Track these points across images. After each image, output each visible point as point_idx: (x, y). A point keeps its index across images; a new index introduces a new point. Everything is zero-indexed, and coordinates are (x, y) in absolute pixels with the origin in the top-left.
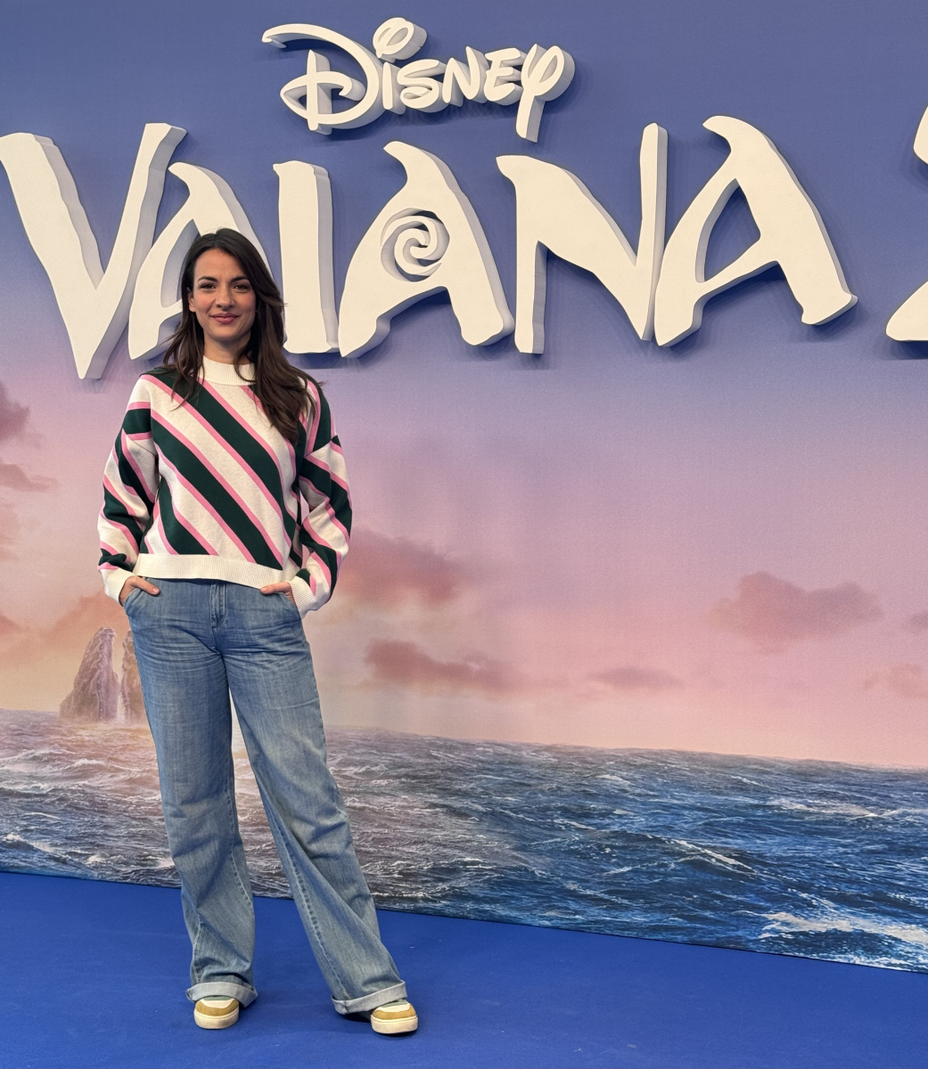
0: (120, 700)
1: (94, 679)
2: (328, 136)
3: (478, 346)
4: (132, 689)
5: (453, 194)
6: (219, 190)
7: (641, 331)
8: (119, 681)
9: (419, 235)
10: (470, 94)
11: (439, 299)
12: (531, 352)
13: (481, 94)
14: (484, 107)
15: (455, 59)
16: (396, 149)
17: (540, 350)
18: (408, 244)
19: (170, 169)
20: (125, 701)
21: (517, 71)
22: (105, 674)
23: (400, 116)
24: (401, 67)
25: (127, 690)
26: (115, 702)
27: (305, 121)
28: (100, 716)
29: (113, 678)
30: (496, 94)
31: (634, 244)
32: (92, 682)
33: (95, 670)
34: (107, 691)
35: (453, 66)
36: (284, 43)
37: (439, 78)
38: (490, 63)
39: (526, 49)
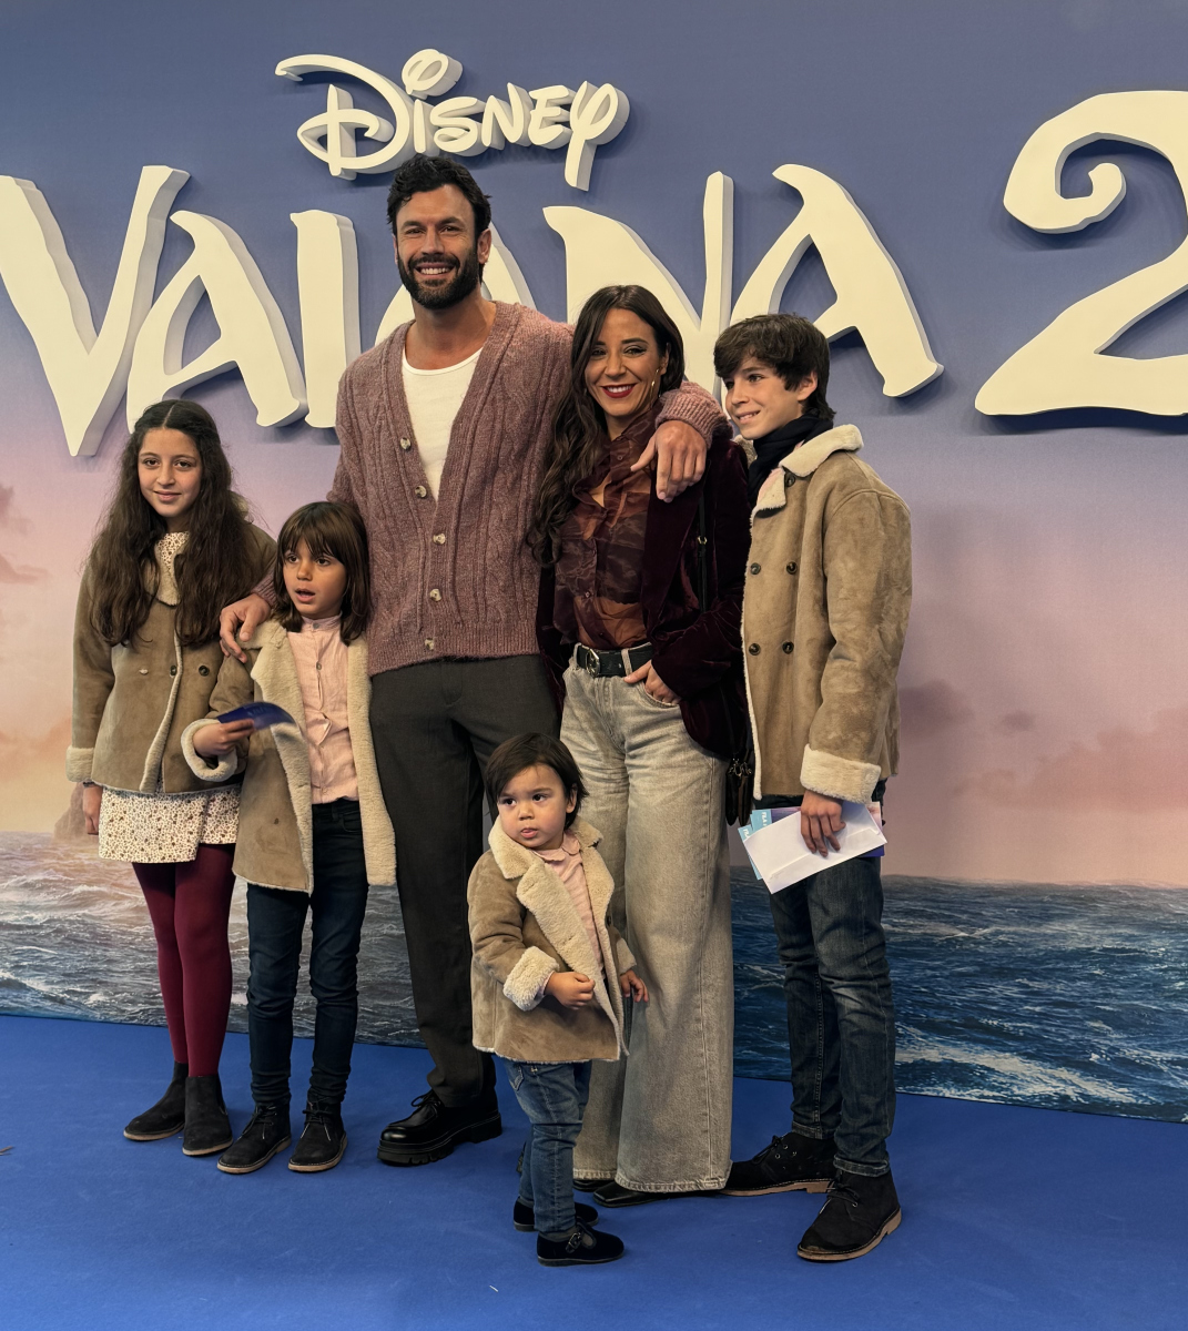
2: (352, 181)
6: (228, 242)
10: (513, 138)
13: (525, 136)
14: (528, 150)
15: (496, 97)
19: (171, 218)
21: (565, 111)
24: (435, 105)
27: (326, 165)
30: (543, 136)
31: (698, 304)
35: (493, 105)
36: (300, 76)
37: (478, 117)
38: (534, 102)
39: (575, 88)
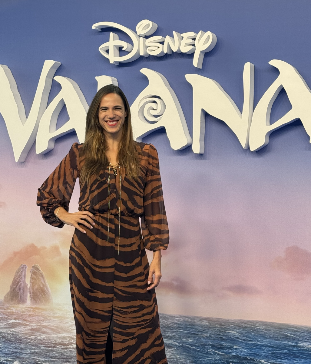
0: (28, 295)
1: (18, 286)
2: (117, 65)
3: (177, 150)
4: (33, 290)
5: (168, 89)
6: (74, 87)
7: (244, 145)
8: (29, 287)
9: (153, 105)
10: (175, 50)
11: (162, 131)
12: (198, 153)
13: (179, 50)
14: (180, 55)
15: (169, 36)
16: (144, 71)
17: (203, 152)
18: (149, 109)
19: (54, 78)
20: (31, 295)
21: (193, 41)
22: (23, 284)
23: (147, 58)
24: (147, 39)
25: (32, 291)
26: (26, 296)
27: (108, 60)
28: (20, 302)
29: (26, 286)
30: (185, 50)
31: (241, 109)
32: (17, 287)
33: (19, 282)
34: (24, 291)
35: (168, 39)
36: (101, 29)
37: (162, 43)
38: (183, 37)
39: (197, 32)
